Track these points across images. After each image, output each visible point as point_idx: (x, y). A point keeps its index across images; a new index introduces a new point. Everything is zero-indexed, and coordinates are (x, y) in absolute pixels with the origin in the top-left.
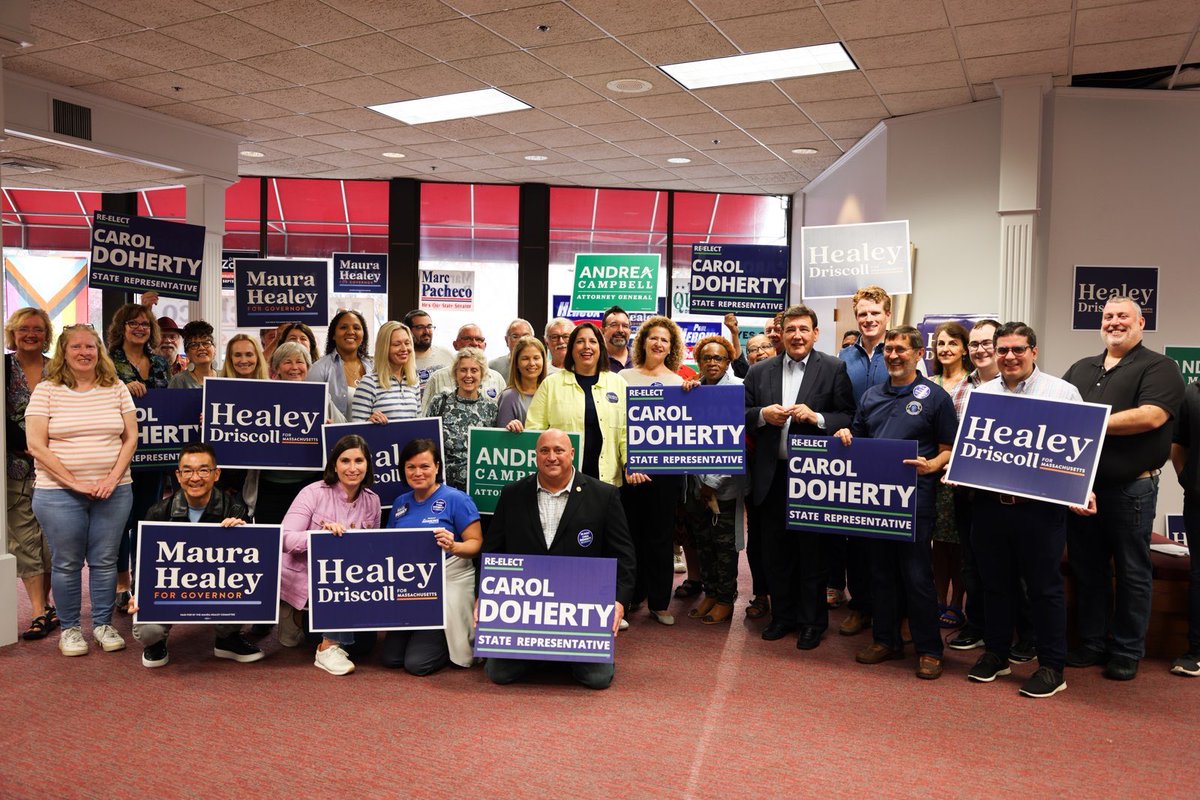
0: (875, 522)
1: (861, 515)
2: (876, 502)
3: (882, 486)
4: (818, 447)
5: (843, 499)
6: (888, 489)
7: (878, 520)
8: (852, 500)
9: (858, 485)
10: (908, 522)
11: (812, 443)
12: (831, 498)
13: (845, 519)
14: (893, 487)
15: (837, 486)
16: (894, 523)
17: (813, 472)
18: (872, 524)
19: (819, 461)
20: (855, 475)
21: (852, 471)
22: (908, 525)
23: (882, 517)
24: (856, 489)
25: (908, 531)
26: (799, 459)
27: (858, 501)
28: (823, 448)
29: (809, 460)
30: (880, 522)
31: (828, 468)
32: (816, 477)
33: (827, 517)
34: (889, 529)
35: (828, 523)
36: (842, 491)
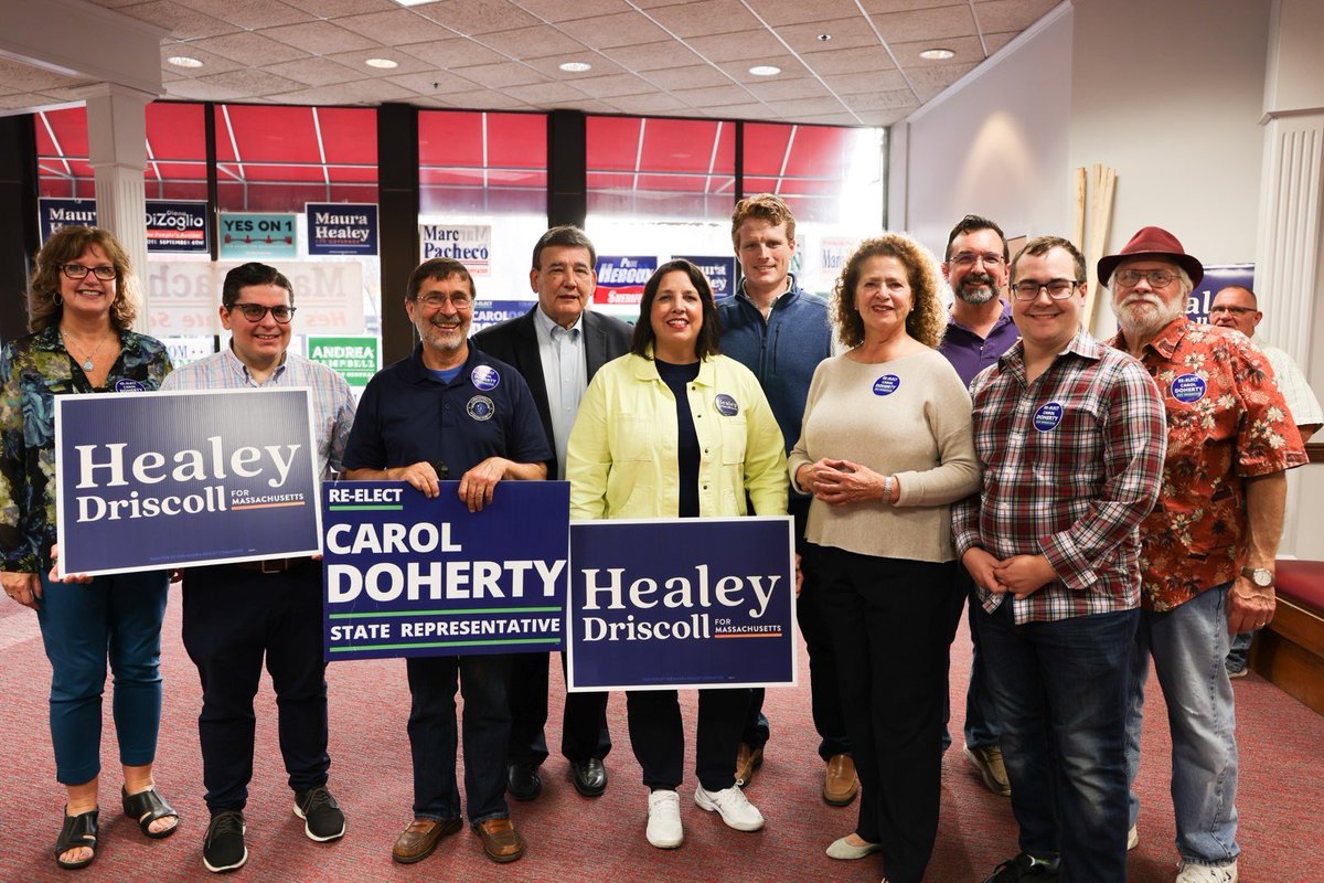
0: (497, 626)
1: (470, 618)
2: (497, 593)
3: (508, 565)
4: (384, 503)
5: (435, 594)
6: (518, 568)
7: (502, 623)
8: (453, 593)
9: (465, 566)
10: (554, 620)
11: (371, 496)
12: (413, 595)
13: (442, 628)
14: (528, 565)
15: (425, 571)
16: (530, 625)
17: (377, 549)
18: (492, 631)
19: (388, 528)
20: (458, 548)
21: (453, 542)
22: (554, 625)
23: (508, 617)
24: (461, 573)
25: (555, 635)
26: (347, 528)
27: (465, 594)
28: (394, 503)
29: (367, 528)
30: (506, 626)
31: (406, 541)
32: (383, 558)
33: (406, 629)
34: (522, 635)
35: (408, 640)
36: (434, 580)
